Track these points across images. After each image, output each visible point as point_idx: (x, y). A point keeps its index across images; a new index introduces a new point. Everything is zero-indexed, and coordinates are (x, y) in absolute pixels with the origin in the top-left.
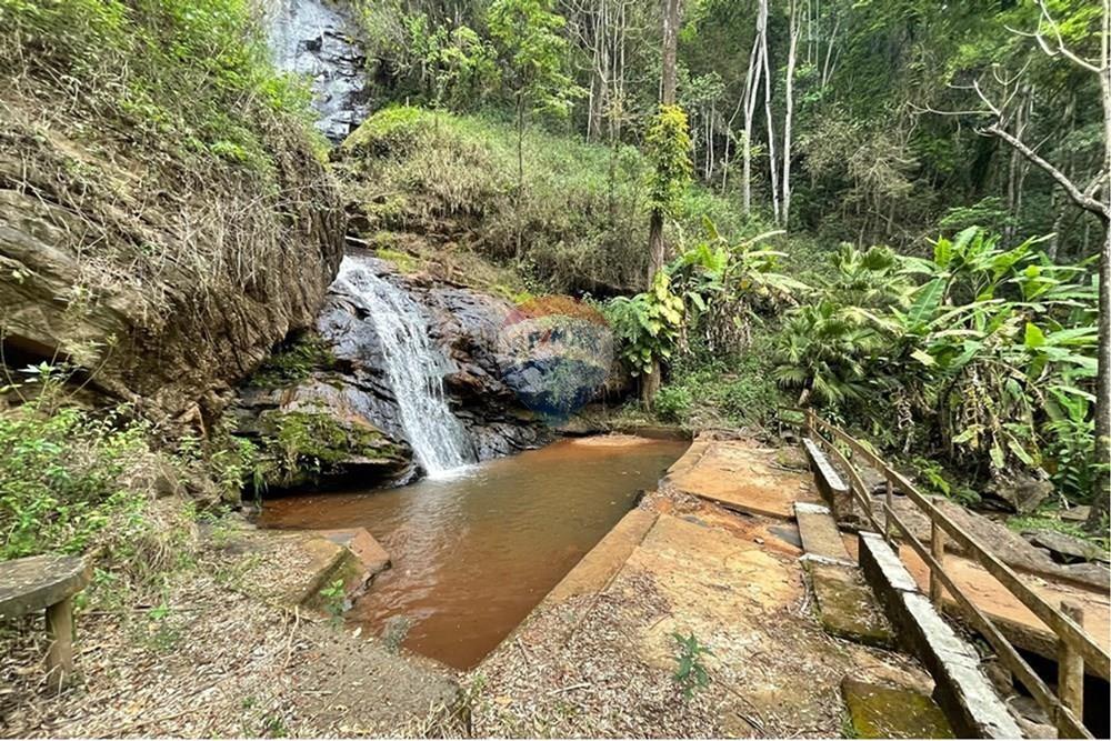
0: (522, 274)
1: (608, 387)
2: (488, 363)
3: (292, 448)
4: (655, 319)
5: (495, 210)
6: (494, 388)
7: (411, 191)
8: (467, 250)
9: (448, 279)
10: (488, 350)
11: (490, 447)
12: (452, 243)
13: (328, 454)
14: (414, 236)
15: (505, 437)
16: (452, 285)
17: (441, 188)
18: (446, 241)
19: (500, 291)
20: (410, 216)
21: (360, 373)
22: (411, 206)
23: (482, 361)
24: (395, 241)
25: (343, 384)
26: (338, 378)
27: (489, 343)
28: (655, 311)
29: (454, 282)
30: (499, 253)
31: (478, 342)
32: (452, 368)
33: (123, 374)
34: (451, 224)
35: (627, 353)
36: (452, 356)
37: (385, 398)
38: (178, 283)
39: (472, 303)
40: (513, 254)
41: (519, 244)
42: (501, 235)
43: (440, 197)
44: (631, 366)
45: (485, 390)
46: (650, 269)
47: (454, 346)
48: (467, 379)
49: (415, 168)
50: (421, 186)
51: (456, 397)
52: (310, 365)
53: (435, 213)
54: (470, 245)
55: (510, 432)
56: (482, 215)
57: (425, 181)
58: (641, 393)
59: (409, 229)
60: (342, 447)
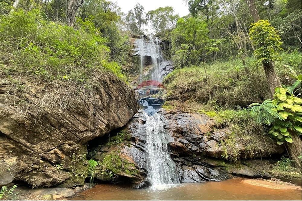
0: (212, 105)
1: (263, 151)
2: (190, 138)
3: (105, 166)
4: (282, 111)
5: (200, 87)
6: (193, 149)
7: (173, 89)
8: (193, 101)
9: (183, 111)
10: (190, 133)
11: (189, 176)
12: (187, 101)
13: (114, 170)
14: (175, 101)
15: (198, 172)
16: (185, 112)
17: (181, 86)
18: (186, 100)
19: (201, 111)
20: (173, 96)
21: (137, 142)
22: (174, 93)
23: (188, 137)
24: (170, 103)
25: (131, 145)
26: (129, 143)
27: (190, 130)
28: (281, 107)
29: (185, 111)
30: (203, 100)
31: (185, 130)
32: (172, 140)
33: (24, 137)
34: (186, 95)
35: (271, 132)
36: (173, 135)
37: (143, 151)
38: (35, 110)
39: (187, 117)
40: (208, 99)
41: (210, 95)
42: (203, 94)
43: (181, 88)
44: (275, 139)
45: (189, 150)
46: (271, 88)
47: (174, 132)
48: (178, 145)
49: (174, 83)
50: (176, 87)
51: (174, 152)
52: (123, 139)
53: (181, 93)
54: (193, 100)
55: (201, 170)
56: (196, 90)
57: (176, 85)
58: (290, 155)
59: (173, 99)
60: (119, 168)
